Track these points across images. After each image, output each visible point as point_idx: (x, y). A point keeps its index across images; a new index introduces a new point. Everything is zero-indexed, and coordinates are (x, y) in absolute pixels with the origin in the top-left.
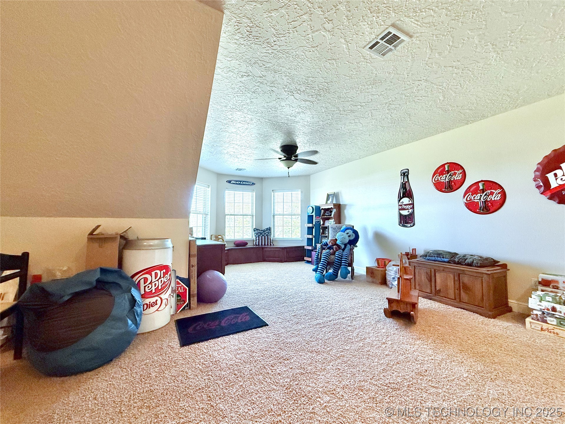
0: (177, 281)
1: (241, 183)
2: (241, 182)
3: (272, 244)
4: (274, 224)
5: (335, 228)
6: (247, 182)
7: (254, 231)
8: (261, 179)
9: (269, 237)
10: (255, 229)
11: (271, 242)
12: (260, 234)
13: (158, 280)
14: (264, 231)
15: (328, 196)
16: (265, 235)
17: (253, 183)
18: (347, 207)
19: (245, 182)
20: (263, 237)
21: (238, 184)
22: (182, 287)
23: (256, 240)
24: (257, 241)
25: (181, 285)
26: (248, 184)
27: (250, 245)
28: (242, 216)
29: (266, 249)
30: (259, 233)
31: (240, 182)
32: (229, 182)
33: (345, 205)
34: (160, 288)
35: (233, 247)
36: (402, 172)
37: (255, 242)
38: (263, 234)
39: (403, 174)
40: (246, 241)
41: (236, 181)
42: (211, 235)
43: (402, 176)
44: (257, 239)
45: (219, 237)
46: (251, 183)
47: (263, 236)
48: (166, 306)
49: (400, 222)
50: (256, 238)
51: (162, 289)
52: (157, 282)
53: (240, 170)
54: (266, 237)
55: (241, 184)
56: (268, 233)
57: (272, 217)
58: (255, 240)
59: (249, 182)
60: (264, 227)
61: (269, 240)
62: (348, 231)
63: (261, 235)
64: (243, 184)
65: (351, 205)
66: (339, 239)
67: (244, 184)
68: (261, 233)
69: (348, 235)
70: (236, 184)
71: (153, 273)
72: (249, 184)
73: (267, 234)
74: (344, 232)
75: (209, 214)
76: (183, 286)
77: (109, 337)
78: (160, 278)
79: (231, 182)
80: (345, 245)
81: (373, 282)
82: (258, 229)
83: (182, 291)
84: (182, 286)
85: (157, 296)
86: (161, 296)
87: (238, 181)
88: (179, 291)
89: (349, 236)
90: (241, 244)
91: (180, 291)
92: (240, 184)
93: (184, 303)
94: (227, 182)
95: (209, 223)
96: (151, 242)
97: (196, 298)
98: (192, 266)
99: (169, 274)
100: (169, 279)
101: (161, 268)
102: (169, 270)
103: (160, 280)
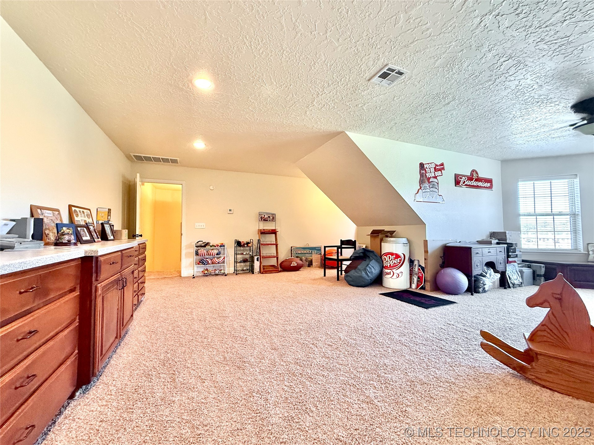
0: (419, 268)
42: (588, 244)
48: (397, 277)
51: (393, 267)
52: (390, 262)
71: (388, 256)
75: (580, 214)
77: (355, 275)
78: (392, 260)
83: (421, 276)
84: (421, 272)
85: (391, 269)
86: (394, 270)
88: (419, 275)
95: (581, 227)
96: (392, 239)
97: (429, 284)
98: (425, 259)
99: (399, 259)
100: (400, 263)
101: (392, 254)
102: (399, 257)
103: (392, 261)
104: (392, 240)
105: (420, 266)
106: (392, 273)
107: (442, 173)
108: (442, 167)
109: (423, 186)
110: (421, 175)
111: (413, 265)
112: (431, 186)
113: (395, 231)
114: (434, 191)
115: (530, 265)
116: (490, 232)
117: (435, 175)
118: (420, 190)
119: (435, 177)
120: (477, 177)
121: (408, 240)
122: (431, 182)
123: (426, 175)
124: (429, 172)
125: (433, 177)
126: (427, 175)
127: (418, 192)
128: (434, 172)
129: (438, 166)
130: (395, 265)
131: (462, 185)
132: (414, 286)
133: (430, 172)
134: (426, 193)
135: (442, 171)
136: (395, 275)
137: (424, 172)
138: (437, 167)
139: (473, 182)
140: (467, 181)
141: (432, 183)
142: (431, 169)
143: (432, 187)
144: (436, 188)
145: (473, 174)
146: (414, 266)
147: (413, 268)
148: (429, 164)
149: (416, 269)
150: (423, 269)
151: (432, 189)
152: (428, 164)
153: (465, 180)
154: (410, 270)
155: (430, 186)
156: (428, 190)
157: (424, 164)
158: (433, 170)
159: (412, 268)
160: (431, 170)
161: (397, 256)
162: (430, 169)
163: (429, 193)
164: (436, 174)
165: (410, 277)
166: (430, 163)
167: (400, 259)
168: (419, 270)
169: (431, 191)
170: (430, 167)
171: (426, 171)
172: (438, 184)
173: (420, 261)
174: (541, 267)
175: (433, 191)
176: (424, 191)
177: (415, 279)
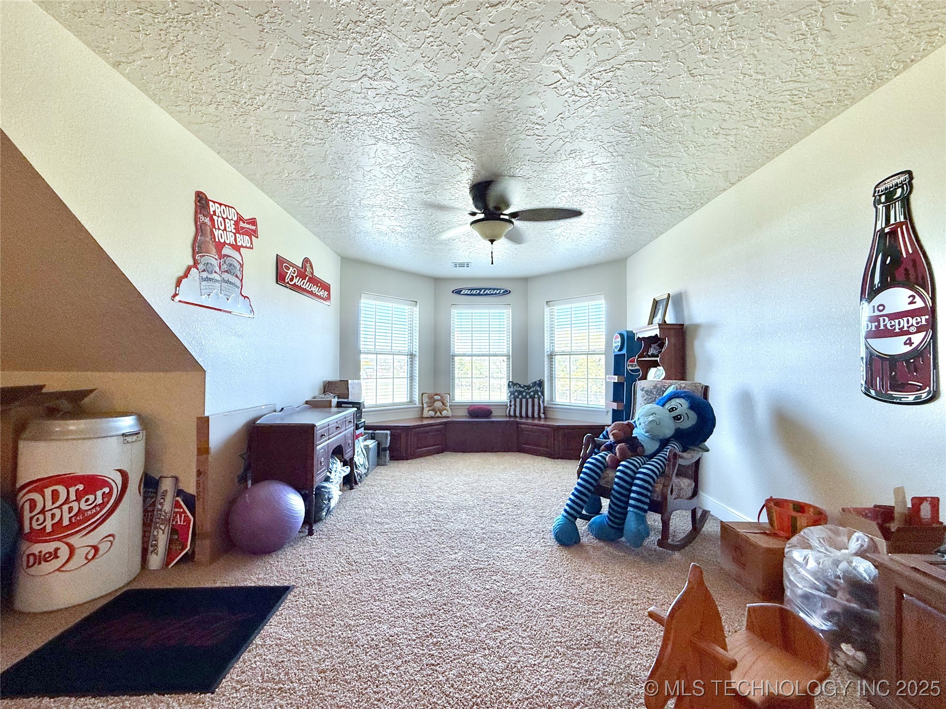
0: (177, 501)
1: (481, 293)
2: (480, 290)
3: (542, 416)
4: (551, 374)
5: (651, 392)
6: (494, 289)
7: (509, 386)
8: (525, 280)
9: (536, 400)
10: (511, 384)
11: (542, 411)
12: (519, 395)
13: (60, 507)
14: (529, 387)
15: (656, 303)
16: (528, 396)
17: (506, 291)
18: (702, 332)
19: (490, 289)
20: (524, 400)
21: (475, 295)
22: (183, 515)
23: (511, 406)
24: (513, 407)
25: (182, 510)
26: (496, 294)
27: (498, 416)
28: (488, 358)
29: (523, 426)
30: (516, 391)
31: (478, 291)
32: (458, 292)
33: (697, 327)
34: (66, 522)
35: (465, 416)
36: (882, 188)
37: (508, 409)
38: (524, 394)
39: (883, 199)
40: (489, 407)
41: (472, 290)
42: (422, 394)
43: (880, 206)
44: (513, 403)
45: (436, 397)
46: (502, 291)
47: (523, 398)
48: (89, 561)
49: (870, 383)
50: (510, 402)
51: (70, 526)
52: (56, 511)
53: (462, 265)
54: (530, 400)
55: (482, 295)
56: (536, 392)
57: (546, 359)
58: (509, 405)
59: (497, 290)
60: (532, 379)
61: (536, 408)
62: (674, 403)
63: (520, 397)
64: (485, 295)
65: (711, 327)
66: (643, 425)
67: (487, 294)
68: (520, 393)
69: (674, 414)
70: (472, 295)
71: (48, 490)
72: (498, 292)
73: (532, 394)
74: (663, 405)
75: (417, 354)
76: (186, 513)
78: (67, 501)
79: (462, 293)
80: (664, 443)
81: (738, 579)
82: (517, 384)
83: (182, 523)
84: (184, 512)
85: (59, 540)
86: (72, 540)
87: (474, 289)
88: (177, 522)
89: (677, 418)
90: (480, 412)
91: (179, 523)
92: (479, 294)
93: (183, 549)
94: (453, 292)
95: (417, 372)
96: (73, 425)
97: (207, 542)
98: (199, 473)
99: (99, 494)
100: (103, 505)
101: (68, 481)
102: (105, 483)
103: (65, 508)
104: (71, 428)
105: (179, 492)
106: (64, 552)
107: (252, 244)
108: (253, 228)
109: (204, 260)
110: (200, 228)
111: (156, 493)
112: (225, 267)
113: (92, 391)
114: (231, 283)
115: (374, 434)
116: (324, 382)
117: (235, 240)
118: (194, 270)
119: (237, 248)
120: (312, 274)
121: (143, 420)
122: (225, 255)
123: (212, 233)
124: (222, 228)
125: (229, 244)
126: (216, 233)
127: (186, 276)
128: (235, 234)
129: (244, 222)
130: (80, 517)
131: (288, 283)
132: (155, 561)
133: (225, 229)
134: (210, 283)
135: (253, 238)
136: (80, 554)
137: (207, 220)
138: (242, 224)
139: (306, 282)
140: (296, 277)
141: (228, 260)
142: (227, 221)
143: (227, 271)
144: (236, 276)
145: (306, 267)
146: (159, 497)
147: (154, 502)
148: (223, 207)
149: (167, 506)
150: (190, 502)
151: (226, 276)
152: (221, 204)
153: (294, 275)
154: (145, 511)
155: (222, 267)
156: (217, 277)
157: (207, 201)
158: (231, 226)
159: (154, 504)
160: (227, 225)
161: (92, 483)
162: (224, 219)
163: (218, 284)
164: (238, 240)
165: (144, 532)
166: (226, 206)
167: (107, 490)
168: (177, 505)
169: (224, 281)
170: (225, 216)
171: (212, 220)
172: (242, 266)
173: (181, 478)
174: (387, 434)
175: (228, 282)
176: (204, 275)
177: (162, 538)
